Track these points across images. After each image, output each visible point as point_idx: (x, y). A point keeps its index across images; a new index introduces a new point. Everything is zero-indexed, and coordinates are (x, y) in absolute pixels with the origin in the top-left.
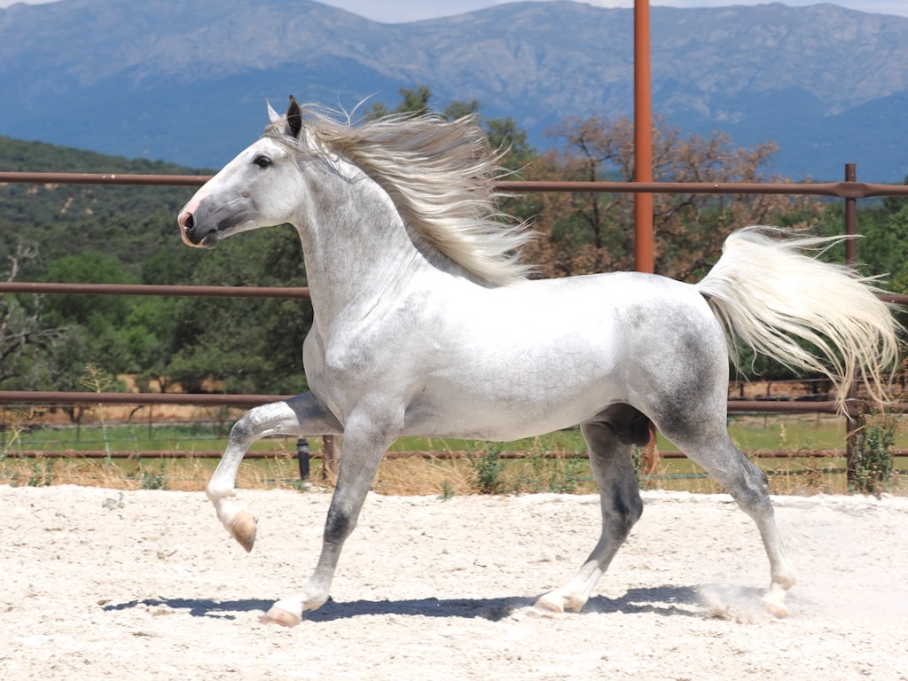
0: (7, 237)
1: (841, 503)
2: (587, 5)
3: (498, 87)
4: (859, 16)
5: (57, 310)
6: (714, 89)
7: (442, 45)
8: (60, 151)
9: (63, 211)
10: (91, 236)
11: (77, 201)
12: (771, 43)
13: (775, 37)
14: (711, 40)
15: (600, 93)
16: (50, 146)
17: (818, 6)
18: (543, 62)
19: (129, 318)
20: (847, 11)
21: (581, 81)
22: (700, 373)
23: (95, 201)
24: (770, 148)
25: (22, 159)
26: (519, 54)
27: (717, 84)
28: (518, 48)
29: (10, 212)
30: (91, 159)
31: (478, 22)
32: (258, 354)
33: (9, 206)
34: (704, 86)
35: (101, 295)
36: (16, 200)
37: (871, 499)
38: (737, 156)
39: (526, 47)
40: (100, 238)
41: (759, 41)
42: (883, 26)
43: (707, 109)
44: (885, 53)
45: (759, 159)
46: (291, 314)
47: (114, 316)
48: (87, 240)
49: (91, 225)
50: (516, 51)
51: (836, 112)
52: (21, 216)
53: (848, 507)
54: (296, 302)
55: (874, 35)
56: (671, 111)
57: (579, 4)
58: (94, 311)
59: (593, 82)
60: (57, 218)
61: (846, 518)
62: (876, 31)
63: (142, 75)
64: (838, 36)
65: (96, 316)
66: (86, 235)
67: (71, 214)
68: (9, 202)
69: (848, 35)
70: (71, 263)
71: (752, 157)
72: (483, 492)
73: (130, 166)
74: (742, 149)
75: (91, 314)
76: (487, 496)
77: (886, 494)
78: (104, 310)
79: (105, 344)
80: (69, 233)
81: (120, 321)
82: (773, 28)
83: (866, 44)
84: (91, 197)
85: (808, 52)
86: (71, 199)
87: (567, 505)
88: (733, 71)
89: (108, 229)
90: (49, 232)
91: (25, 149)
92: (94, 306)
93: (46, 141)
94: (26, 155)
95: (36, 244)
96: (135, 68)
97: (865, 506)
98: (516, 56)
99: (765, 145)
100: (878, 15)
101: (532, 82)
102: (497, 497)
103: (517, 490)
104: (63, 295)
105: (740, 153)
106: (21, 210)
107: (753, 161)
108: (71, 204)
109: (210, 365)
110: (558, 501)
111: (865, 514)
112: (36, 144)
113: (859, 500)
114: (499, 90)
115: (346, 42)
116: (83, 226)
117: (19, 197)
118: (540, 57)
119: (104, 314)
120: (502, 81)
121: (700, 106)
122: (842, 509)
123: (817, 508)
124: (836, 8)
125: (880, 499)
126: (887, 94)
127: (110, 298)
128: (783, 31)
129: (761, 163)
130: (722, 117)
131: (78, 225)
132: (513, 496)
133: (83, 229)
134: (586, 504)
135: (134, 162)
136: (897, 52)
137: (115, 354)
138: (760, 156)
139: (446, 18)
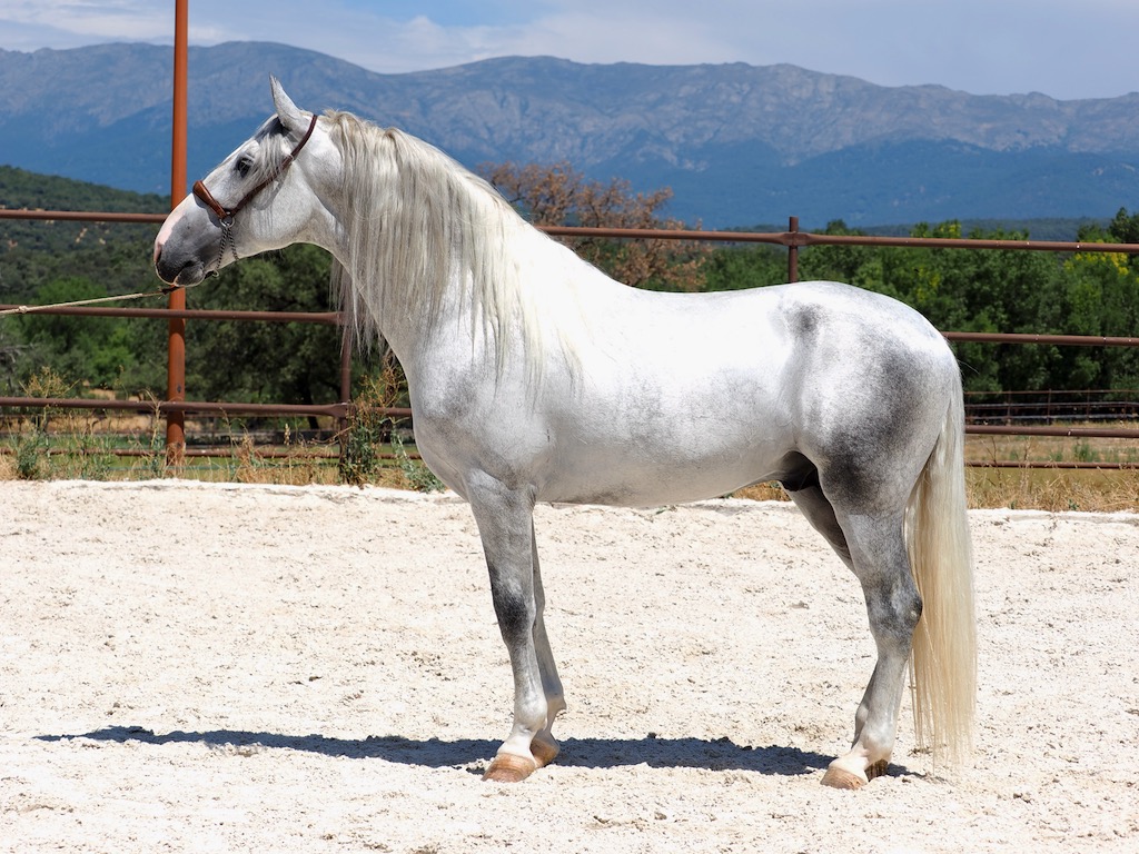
0: (19, 263)
1: (327, 492)
2: (568, 61)
3: (484, 134)
4: (816, 77)
5: (47, 330)
6: (682, 140)
7: (436, 93)
8: (77, 185)
9: (78, 240)
10: (97, 264)
11: (90, 232)
12: (735, 99)
13: (738, 93)
14: (681, 95)
15: (578, 141)
16: (68, 181)
17: (779, 66)
18: (527, 112)
19: (112, 339)
20: (805, 71)
21: (560, 130)
22: (898, 411)
23: (107, 232)
24: (666, 194)
25: (41, 192)
26: (505, 104)
27: (685, 136)
28: (504, 99)
29: (28, 241)
30: (103, 192)
31: (468, 74)
32: (198, 373)
33: (27, 235)
34: (672, 137)
35: (88, 317)
36: (34, 229)
37: (355, 488)
38: (635, 200)
39: (512, 98)
40: (105, 265)
41: (723, 97)
42: (838, 85)
43: (675, 159)
44: (839, 110)
45: (655, 205)
46: (227, 336)
47: (100, 337)
48: (93, 267)
49: (97, 254)
50: (502, 102)
51: (792, 163)
52: (38, 244)
53: (333, 496)
54: (232, 325)
55: (828, 93)
56: (642, 160)
57: (561, 60)
58: (81, 332)
59: (572, 132)
60: (72, 247)
61: (330, 504)
62: (831, 90)
63: (158, 117)
64: (796, 94)
65: (83, 337)
66: (92, 263)
67: (85, 244)
68: (28, 231)
69: (806, 93)
70: (61, 288)
71: (649, 201)
72: (20, 478)
73: (140, 200)
74: (639, 194)
75: (79, 335)
76: (23, 481)
77: (368, 485)
78: (91, 332)
79: (70, 362)
80: (77, 261)
81: (104, 342)
82: (737, 85)
83: (822, 102)
84: (104, 228)
85: (768, 108)
86: (85, 230)
87: (91, 490)
88: (700, 124)
89: (113, 258)
90: (60, 259)
91: (45, 183)
92: (82, 327)
93: (64, 176)
94: (44, 188)
95: (46, 270)
96: (151, 110)
97: (348, 495)
98: (502, 107)
99: (661, 191)
100: (833, 75)
101: (516, 130)
102: (32, 482)
103: (49, 477)
104: (53, 316)
105: (639, 199)
106: (38, 239)
107: (650, 205)
108: (86, 234)
109: (155, 381)
110: (84, 486)
111: (347, 502)
112: (55, 178)
113: (345, 489)
114: (486, 137)
115: (347, 90)
116: (91, 255)
117: (37, 227)
118: (524, 108)
119: (90, 335)
120: (489, 129)
121: (669, 155)
122: (328, 497)
123: (306, 495)
124: (794, 67)
125: (362, 489)
126: (840, 147)
127: (96, 319)
128: (746, 88)
129: (656, 207)
130: (689, 165)
131: (86, 253)
132: (46, 482)
133: (91, 257)
134: (109, 489)
135: (145, 196)
136: (849, 110)
137: (79, 371)
138: (656, 201)
139: (439, 70)
